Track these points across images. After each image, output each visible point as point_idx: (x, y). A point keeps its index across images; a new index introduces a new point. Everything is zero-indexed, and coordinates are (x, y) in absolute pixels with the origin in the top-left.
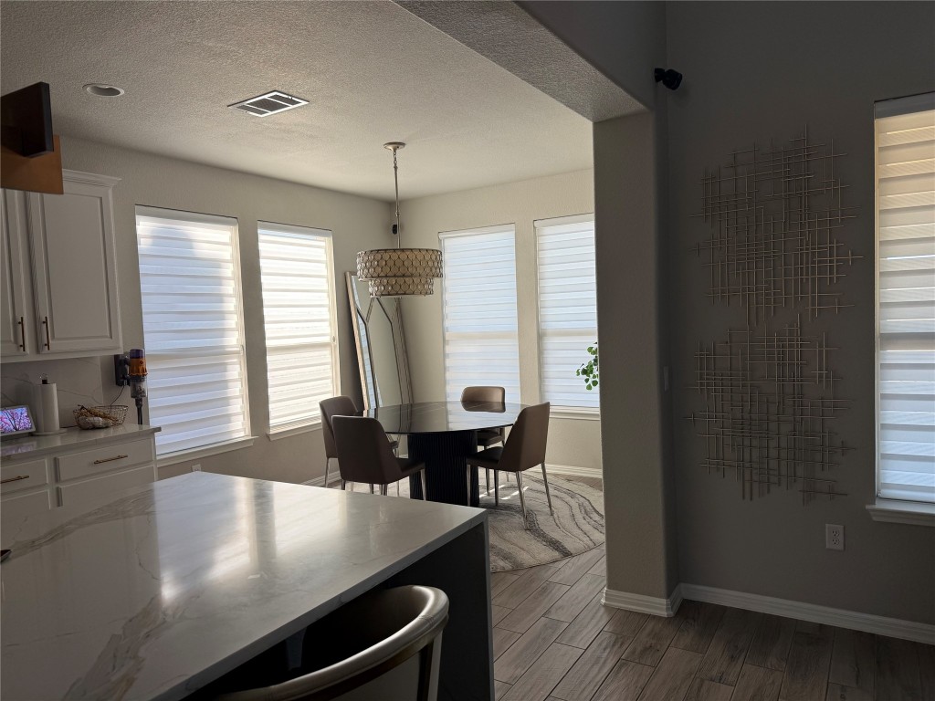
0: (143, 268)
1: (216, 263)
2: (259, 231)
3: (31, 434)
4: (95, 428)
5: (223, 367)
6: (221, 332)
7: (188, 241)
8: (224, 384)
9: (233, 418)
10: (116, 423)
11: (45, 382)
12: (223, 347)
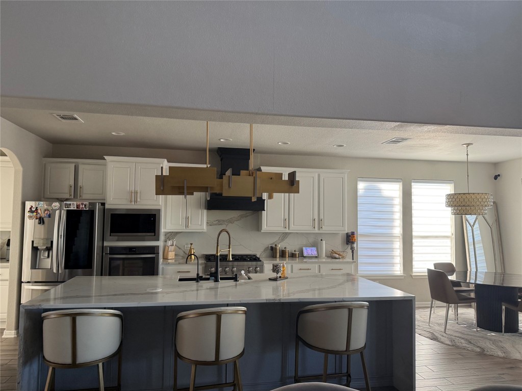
0: (359, 201)
1: (391, 199)
2: (412, 184)
3: (316, 257)
4: (336, 258)
5: (392, 242)
6: (392, 227)
7: (379, 190)
8: (392, 249)
9: (395, 265)
10: (343, 257)
11: (321, 240)
12: (392, 234)
